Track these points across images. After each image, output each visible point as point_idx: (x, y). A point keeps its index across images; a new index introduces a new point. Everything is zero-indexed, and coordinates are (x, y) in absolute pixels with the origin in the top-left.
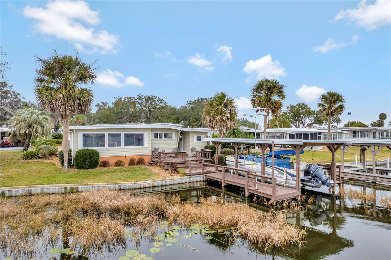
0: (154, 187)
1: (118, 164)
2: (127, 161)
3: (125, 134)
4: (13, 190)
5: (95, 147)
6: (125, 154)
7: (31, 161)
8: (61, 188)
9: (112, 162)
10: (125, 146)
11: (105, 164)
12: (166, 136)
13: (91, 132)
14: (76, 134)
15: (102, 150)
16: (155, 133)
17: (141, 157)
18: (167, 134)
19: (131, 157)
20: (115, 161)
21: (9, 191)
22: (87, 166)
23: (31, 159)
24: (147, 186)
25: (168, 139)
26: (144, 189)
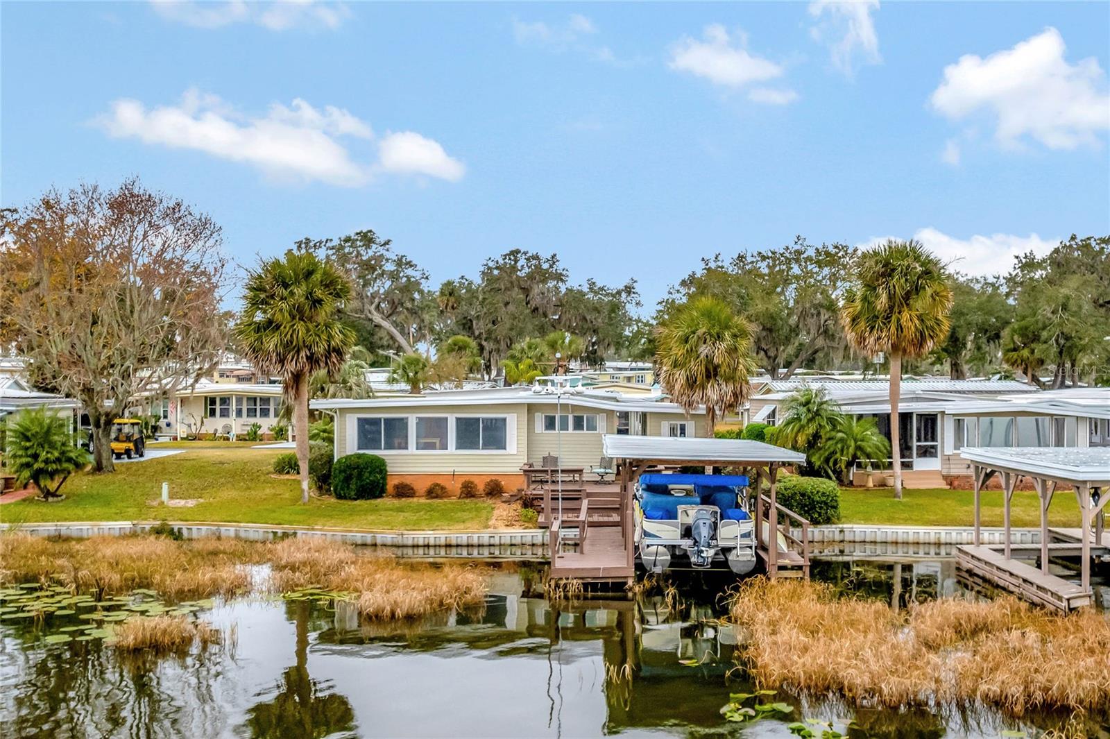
0: (448, 546)
1: (435, 492)
2: (456, 487)
3: (458, 419)
4: (194, 528)
5: (385, 449)
6: (452, 469)
7: (287, 477)
8: (267, 532)
9: (423, 487)
10: (456, 449)
11: (404, 491)
12: (578, 424)
13: (384, 413)
14: (343, 419)
15: (400, 458)
16: (546, 417)
17: (493, 478)
18: (583, 417)
19: (467, 479)
20: (428, 484)
21: (188, 529)
22: (353, 493)
23: (288, 473)
24: (432, 542)
25: (585, 431)
26: (426, 548)
